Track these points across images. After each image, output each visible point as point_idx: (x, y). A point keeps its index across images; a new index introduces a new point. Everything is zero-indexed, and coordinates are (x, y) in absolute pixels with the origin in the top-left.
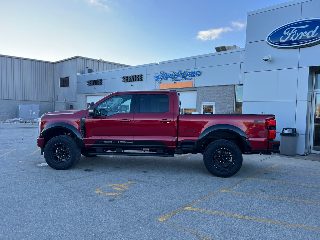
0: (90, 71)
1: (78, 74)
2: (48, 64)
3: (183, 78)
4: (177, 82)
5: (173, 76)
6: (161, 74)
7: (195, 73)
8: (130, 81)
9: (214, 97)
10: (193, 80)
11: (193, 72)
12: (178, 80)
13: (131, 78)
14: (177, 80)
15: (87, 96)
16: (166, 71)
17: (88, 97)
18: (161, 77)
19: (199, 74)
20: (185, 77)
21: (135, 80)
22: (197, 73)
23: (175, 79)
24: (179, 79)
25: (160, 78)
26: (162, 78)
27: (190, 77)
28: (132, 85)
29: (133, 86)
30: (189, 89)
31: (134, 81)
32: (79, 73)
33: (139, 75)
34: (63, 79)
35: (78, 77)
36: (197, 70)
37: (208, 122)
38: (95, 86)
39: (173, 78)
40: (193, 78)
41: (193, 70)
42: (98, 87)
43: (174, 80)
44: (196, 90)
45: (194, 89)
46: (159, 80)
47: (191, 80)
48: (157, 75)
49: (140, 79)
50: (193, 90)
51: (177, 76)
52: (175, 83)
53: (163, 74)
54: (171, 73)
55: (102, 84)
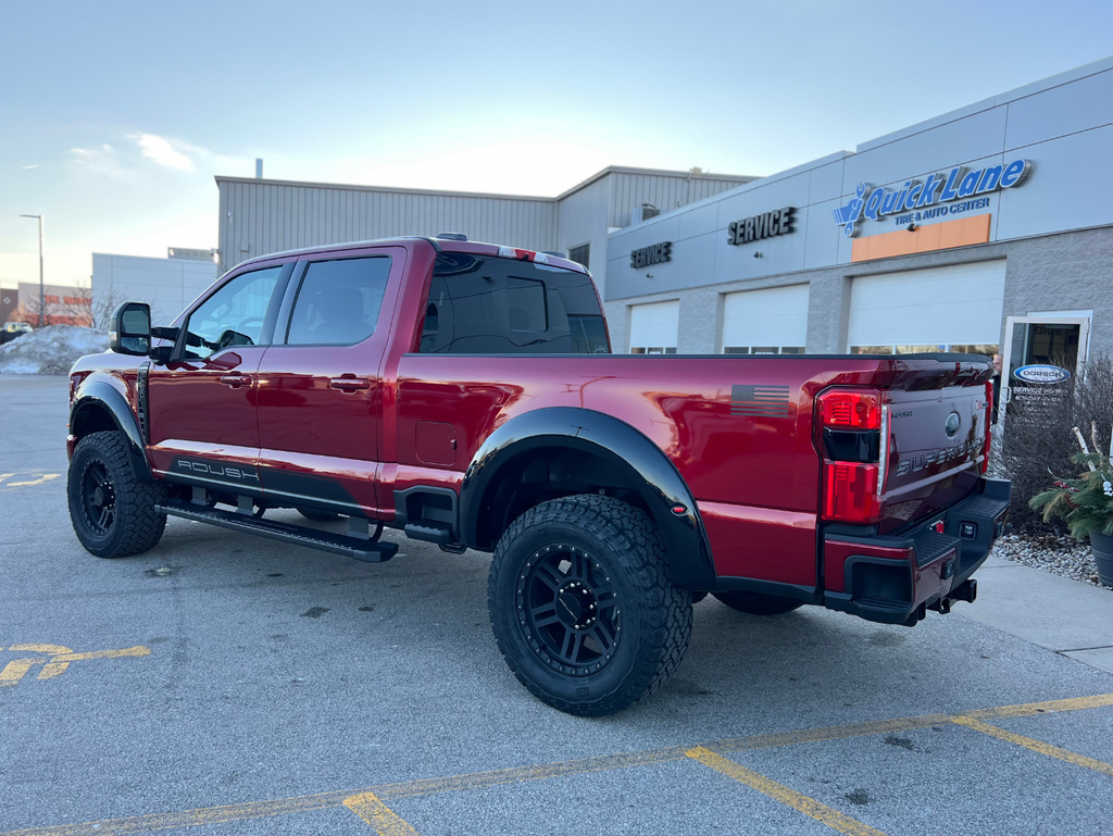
0: (649, 213)
1: (611, 230)
2: (539, 204)
3: (949, 205)
4: (924, 223)
5: (907, 196)
6: (859, 194)
7: (1001, 175)
8: (751, 238)
9: (1089, 284)
10: (991, 209)
11: (990, 171)
12: (928, 215)
13: (754, 228)
14: (922, 215)
15: (631, 306)
16: (879, 183)
17: (634, 308)
18: (859, 208)
19: (1018, 175)
20: (957, 199)
21: (766, 234)
22: (1008, 172)
23: (915, 212)
24: (932, 208)
25: (856, 212)
26: (862, 215)
27: (975, 195)
28: (756, 256)
29: (761, 256)
30: (974, 251)
31: (762, 237)
32: (614, 226)
33: (780, 212)
34: (577, 252)
35: (611, 239)
36: (1009, 159)
37: (519, 390)
38: (651, 270)
39: (904, 210)
40: (993, 198)
41: (993, 163)
42: (657, 271)
43: (909, 219)
44: (1003, 253)
45: (996, 252)
46: (849, 225)
47: (985, 211)
48: (845, 203)
49: (786, 224)
50: (991, 255)
51: (923, 197)
52: (911, 229)
53: (866, 196)
54: (899, 187)
55: (668, 259)
